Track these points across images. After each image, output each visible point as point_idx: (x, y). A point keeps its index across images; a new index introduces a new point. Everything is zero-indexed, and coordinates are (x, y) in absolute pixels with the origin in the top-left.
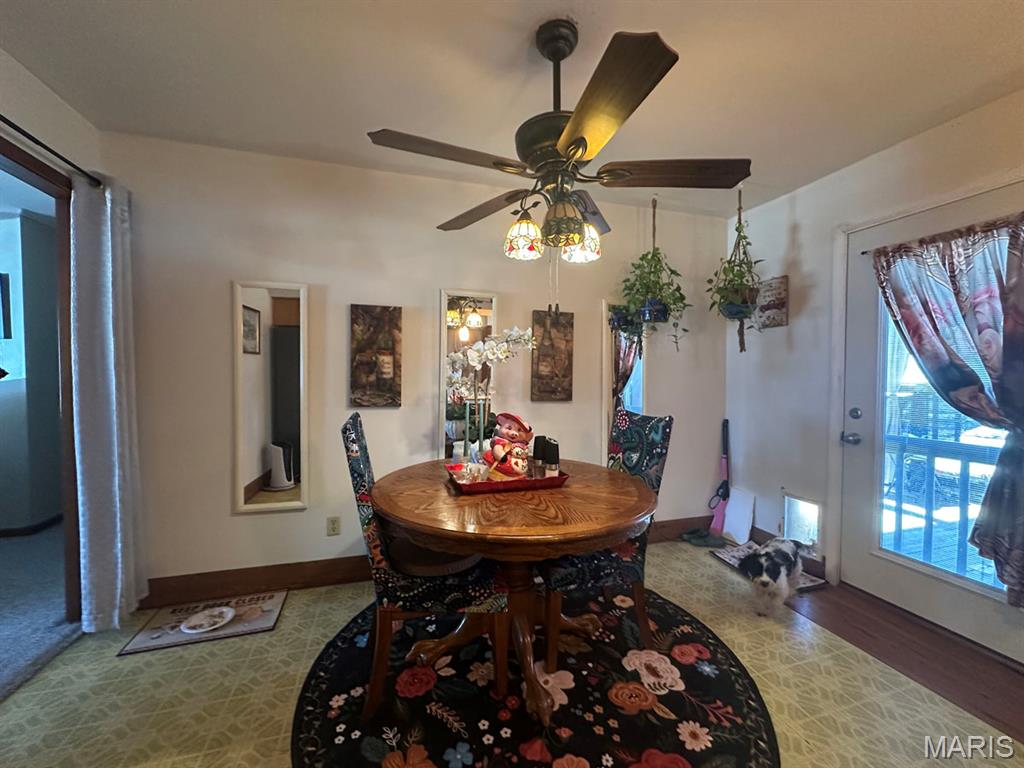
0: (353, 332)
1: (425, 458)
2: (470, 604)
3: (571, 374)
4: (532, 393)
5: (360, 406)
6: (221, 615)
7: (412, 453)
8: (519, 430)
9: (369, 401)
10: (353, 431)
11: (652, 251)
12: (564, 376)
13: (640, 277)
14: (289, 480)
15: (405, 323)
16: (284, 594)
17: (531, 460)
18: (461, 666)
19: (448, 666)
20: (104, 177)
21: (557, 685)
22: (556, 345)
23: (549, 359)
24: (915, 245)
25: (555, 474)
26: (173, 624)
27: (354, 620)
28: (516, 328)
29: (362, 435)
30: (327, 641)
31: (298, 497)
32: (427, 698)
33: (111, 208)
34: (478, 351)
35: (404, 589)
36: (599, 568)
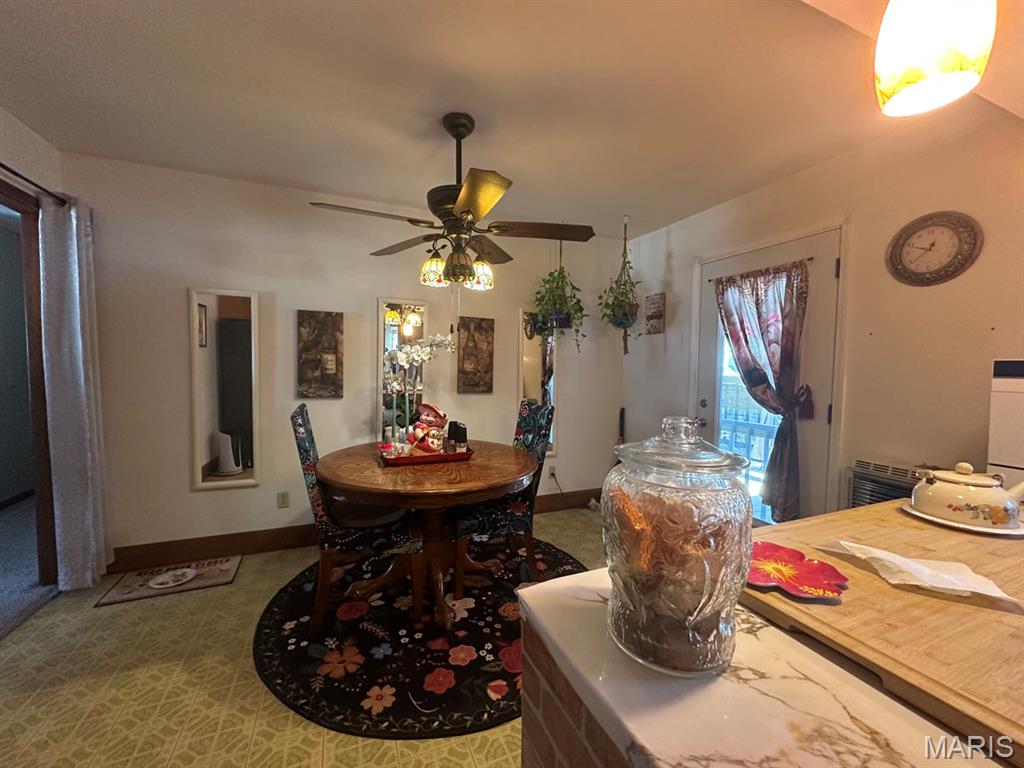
0: (299, 334)
1: (366, 440)
2: (392, 548)
3: (492, 370)
4: (458, 386)
5: (306, 397)
6: (184, 575)
7: (354, 437)
8: (435, 417)
9: (314, 393)
10: (301, 417)
11: (558, 269)
12: (486, 372)
13: (551, 290)
14: (238, 466)
15: (347, 325)
16: (240, 558)
17: (446, 441)
18: (389, 599)
19: (379, 599)
20: (70, 198)
21: (461, 607)
22: (479, 346)
23: (473, 358)
24: (738, 279)
25: (464, 450)
26: (141, 583)
27: (302, 573)
28: (439, 335)
29: (308, 422)
30: (279, 588)
31: (252, 476)
32: (361, 619)
33: (77, 226)
34: (406, 353)
35: (340, 537)
36: (496, 521)
